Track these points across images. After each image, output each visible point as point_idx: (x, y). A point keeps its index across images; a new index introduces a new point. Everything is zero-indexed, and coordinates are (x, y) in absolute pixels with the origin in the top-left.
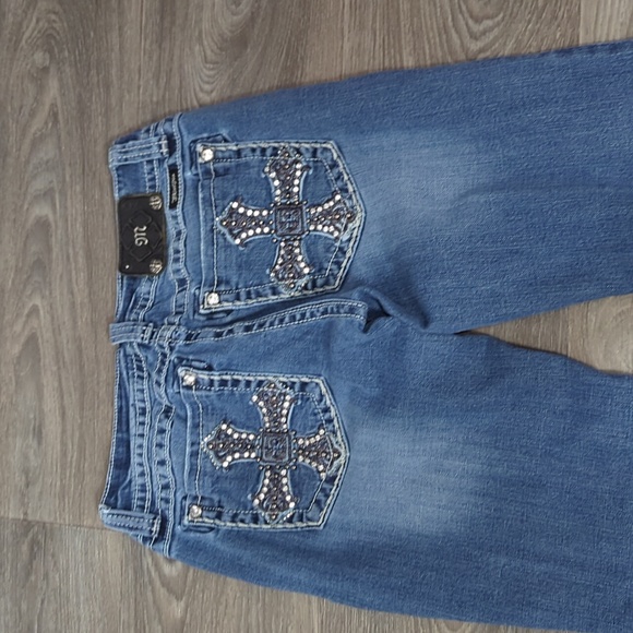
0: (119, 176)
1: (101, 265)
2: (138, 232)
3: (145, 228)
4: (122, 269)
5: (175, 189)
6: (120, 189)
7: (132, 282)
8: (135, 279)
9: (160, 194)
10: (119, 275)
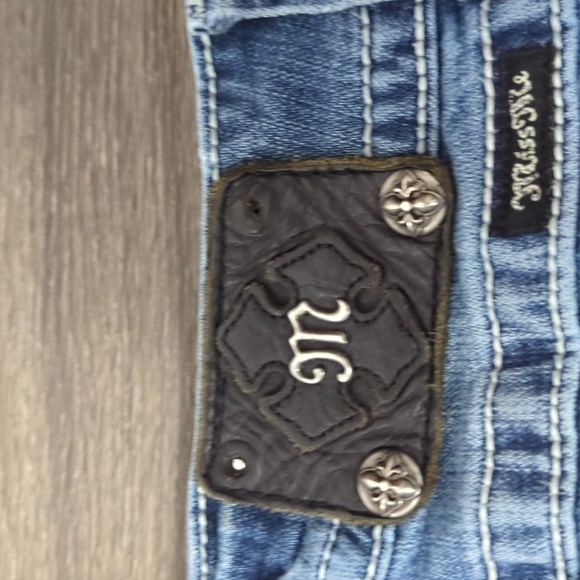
0: (222, 72)
1: (112, 438)
2: (307, 323)
3: (343, 312)
4: (213, 473)
5: (527, 141)
6: (225, 133)
7: (259, 534)
8: (275, 523)
9: (442, 163)
10: (198, 494)
